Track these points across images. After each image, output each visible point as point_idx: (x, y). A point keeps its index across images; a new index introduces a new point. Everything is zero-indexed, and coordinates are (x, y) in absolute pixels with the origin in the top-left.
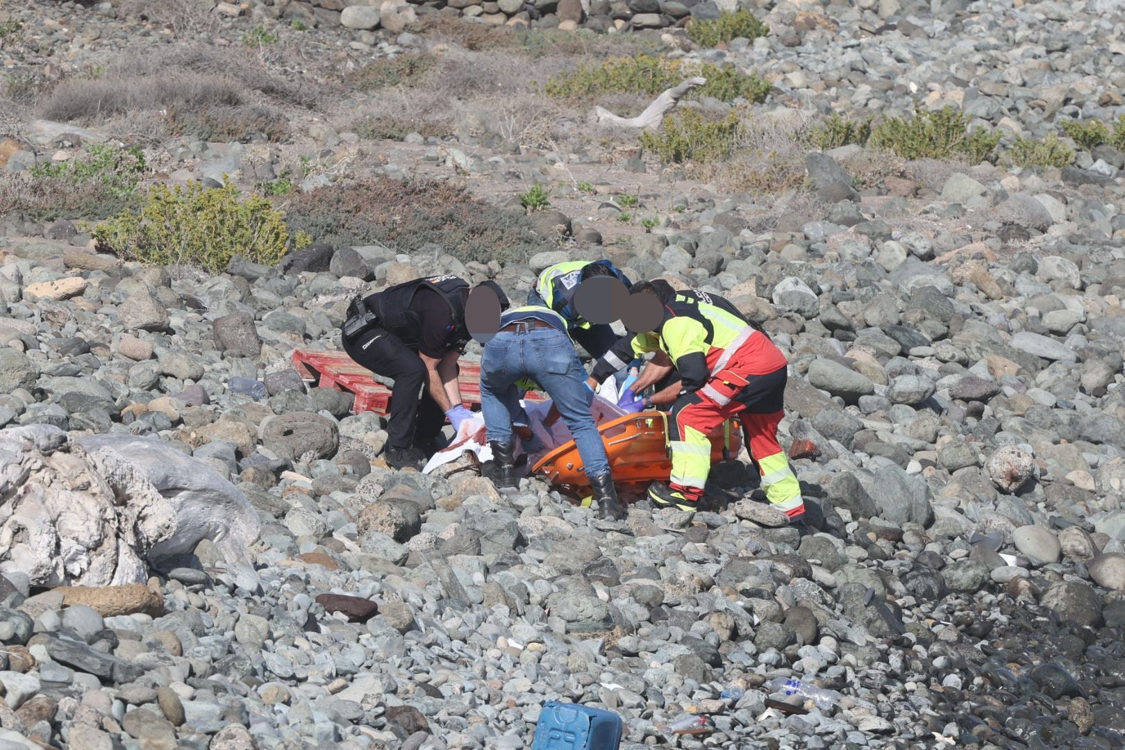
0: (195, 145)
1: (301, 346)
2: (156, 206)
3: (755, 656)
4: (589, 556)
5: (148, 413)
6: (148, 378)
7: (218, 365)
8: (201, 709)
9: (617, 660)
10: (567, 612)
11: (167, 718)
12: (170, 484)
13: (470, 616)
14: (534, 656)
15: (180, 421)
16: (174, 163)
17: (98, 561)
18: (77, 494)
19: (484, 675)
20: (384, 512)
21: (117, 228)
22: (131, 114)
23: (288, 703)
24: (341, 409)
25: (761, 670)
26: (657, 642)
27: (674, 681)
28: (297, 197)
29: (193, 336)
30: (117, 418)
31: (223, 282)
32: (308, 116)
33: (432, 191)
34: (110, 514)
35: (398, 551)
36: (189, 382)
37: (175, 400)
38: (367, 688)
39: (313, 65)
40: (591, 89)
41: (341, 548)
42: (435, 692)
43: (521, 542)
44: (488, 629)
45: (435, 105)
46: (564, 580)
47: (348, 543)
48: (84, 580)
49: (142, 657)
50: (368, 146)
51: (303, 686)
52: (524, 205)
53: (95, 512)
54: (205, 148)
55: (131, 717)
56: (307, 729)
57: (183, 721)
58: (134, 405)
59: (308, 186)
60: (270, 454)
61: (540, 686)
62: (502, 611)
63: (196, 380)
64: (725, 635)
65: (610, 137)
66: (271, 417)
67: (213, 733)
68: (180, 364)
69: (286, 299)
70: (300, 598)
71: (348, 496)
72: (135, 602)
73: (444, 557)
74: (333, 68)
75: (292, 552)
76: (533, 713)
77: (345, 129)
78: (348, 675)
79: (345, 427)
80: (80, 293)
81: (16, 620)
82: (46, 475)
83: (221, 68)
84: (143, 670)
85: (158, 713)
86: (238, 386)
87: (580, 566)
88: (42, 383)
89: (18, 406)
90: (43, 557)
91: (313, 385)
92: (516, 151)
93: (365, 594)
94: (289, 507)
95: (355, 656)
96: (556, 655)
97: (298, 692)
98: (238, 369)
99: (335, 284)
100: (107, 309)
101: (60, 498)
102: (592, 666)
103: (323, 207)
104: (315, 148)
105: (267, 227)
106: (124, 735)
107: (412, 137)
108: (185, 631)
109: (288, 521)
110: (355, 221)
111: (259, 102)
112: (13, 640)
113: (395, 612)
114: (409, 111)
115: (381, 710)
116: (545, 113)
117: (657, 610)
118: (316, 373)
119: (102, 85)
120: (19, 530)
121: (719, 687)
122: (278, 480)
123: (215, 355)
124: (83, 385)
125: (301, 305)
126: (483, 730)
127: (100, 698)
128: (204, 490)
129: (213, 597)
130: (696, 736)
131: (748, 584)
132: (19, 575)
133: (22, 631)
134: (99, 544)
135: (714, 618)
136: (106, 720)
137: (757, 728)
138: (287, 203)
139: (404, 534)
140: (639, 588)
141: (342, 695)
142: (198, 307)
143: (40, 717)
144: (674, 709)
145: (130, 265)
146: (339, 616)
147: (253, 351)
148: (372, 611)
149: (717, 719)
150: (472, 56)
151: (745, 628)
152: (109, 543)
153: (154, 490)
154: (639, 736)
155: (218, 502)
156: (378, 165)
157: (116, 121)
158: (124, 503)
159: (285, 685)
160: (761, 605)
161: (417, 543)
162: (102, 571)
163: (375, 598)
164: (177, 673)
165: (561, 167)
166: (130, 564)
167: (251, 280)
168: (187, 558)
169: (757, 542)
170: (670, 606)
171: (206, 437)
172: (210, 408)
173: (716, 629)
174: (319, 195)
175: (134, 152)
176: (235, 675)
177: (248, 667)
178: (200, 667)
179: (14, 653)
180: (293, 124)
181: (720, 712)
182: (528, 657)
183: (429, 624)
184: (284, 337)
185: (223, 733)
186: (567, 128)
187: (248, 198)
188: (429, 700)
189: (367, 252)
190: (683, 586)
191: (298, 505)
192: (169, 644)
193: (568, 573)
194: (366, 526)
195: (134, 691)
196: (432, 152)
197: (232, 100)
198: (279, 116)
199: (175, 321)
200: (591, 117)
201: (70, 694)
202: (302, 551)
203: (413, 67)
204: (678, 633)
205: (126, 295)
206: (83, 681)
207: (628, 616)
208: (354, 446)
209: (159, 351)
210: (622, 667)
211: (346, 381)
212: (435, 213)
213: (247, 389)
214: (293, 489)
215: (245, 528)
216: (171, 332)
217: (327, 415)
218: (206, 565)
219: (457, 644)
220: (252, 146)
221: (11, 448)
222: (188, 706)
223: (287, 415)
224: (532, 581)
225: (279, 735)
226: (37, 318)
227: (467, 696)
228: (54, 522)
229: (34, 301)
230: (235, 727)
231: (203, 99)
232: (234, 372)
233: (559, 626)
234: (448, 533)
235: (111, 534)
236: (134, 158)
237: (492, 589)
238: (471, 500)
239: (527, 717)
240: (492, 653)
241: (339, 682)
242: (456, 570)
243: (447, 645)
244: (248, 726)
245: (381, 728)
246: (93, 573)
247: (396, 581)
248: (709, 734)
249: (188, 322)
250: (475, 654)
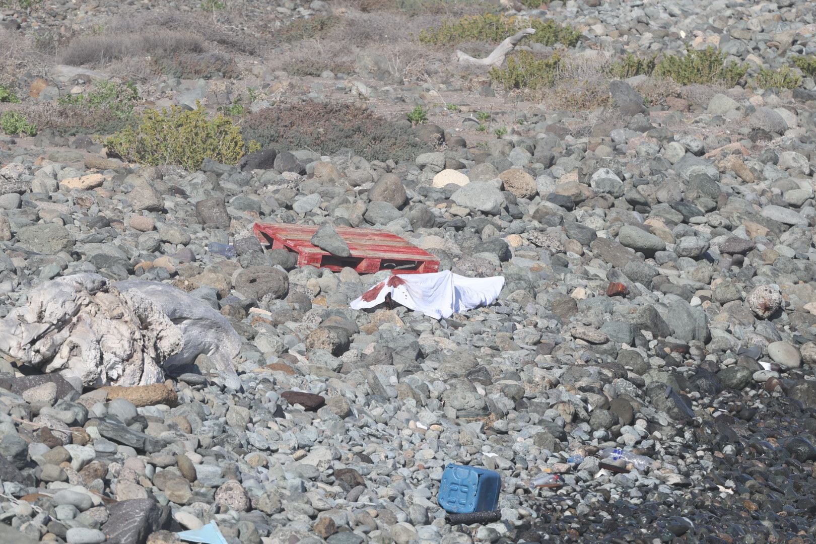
0: (172, 81)
1: (258, 221)
2: (149, 124)
3: (590, 433)
4: (469, 365)
5: (153, 268)
6: (152, 244)
7: (201, 234)
8: (207, 470)
9: (493, 437)
10: (456, 404)
11: (184, 476)
12: (178, 315)
13: (390, 407)
14: (435, 434)
15: (176, 274)
16: (158, 94)
17: (130, 369)
18: (114, 322)
19: (401, 447)
20: (324, 335)
21: (121, 140)
22: (125, 60)
23: (267, 467)
24: (290, 264)
25: (595, 443)
26: (521, 424)
27: (534, 451)
28: (249, 116)
29: (181, 214)
30: (131, 272)
31: (199, 177)
32: (250, 60)
33: (345, 111)
34: (137, 335)
35: (335, 362)
36: (180, 247)
37: (172, 259)
38: (319, 456)
39: (251, 24)
40: (452, 38)
41: (295, 360)
42: (367, 459)
43: (421, 356)
44: (402, 415)
45: (341, 51)
46: (453, 381)
47: (299, 357)
48: (120, 382)
49: (165, 435)
50: (296, 80)
51: (275, 455)
52: (410, 120)
53: (126, 333)
54: (179, 83)
55: (159, 476)
56: (282, 483)
57: (195, 478)
58: (143, 263)
59: (255, 109)
60: (242, 296)
61: (441, 455)
62: (411, 403)
63: (185, 245)
64: (568, 419)
65: (467, 72)
66: (240, 270)
67: (217, 487)
68: (175, 234)
69: (245, 188)
70: (269, 394)
71: (296, 325)
72: (158, 397)
73: (367, 366)
74: (266, 26)
75: (262, 363)
76: (437, 474)
77: (278, 69)
78: (306, 448)
79: (293, 276)
80: (100, 185)
81: (76, 410)
82: (92, 308)
83: (187, 26)
84: (166, 444)
85: (178, 473)
86: (215, 249)
87: (463, 372)
88: (78, 248)
89: (63, 264)
90: (91, 366)
91: (268, 247)
92: (401, 83)
93: (315, 391)
94: (257, 332)
95: (310, 434)
96: (451, 433)
97: (273, 459)
98: (215, 237)
99: (279, 177)
100: (119, 196)
101: (103, 325)
102: (475, 440)
103: (268, 124)
104: (259, 82)
105: (229, 137)
106: (155, 489)
107: (326, 74)
108: (194, 417)
109: (256, 342)
110: (292, 132)
111: (217, 50)
112: (74, 423)
113: (337, 403)
114: (323, 55)
115: (331, 471)
116: (421, 56)
117: (520, 401)
118: (270, 239)
119: (103, 39)
120: (74, 347)
121: (566, 455)
122: (247, 314)
123: (198, 227)
124: (107, 249)
125: (256, 192)
126: (403, 485)
127: (137, 463)
128: (201, 319)
129: (210, 393)
130: (551, 489)
131: (583, 383)
132: (76, 379)
133: (80, 417)
134: (130, 356)
135: (561, 407)
136: (141, 479)
137: (594, 483)
138: (242, 120)
139: (339, 350)
140: (507, 386)
141: (304, 461)
142: (183, 194)
143: (96, 477)
144: (535, 470)
145: (132, 166)
146: (298, 406)
147: (225, 224)
148: (321, 403)
149: (566, 477)
150: (365, 16)
151: (582, 414)
152: (137, 356)
153: (167, 319)
154: (512, 489)
155: (211, 327)
156: (303, 94)
157: (115, 65)
158: (146, 328)
159: (264, 455)
160: (594, 398)
161: (348, 357)
162: (133, 376)
163: (322, 394)
164: (190, 445)
165: (434, 93)
166: (152, 371)
167: (219, 175)
168: (191, 367)
169: (588, 354)
170: (529, 399)
171: (196, 284)
172: (197, 264)
173: (562, 415)
174: (264, 115)
175: (130, 86)
176: (228, 448)
177: (237, 442)
178: (205, 442)
179: (76, 432)
180: (241, 66)
181: (568, 472)
182: (432, 434)
183: (361, 412)
184: (245, 215)
185: (224, 487)
186: (436, 66)
187: (215, 117)
188: (364, 465)
189: (300, 154)
190: (537, 384)
191: (264, 331)
192: (182, 425)
193: (455, 376)
194: (312, 346)
195: (161, 458)
196: (342, 84)
197: (197, 49)
198: (231, 60)
199: (168, 204)
200: (454, 59)
201: (116, 460)
202: (268, 362)
203: (323, 25)
204: (535, 417)
205: (132, 187)
206: (125, 451)
207: (500, 406)
208: (300, 290)
209: (159, 225)
210: (497, 441)
211: (292, 244)
212: (347, 126)
213: (222, 251)
214: (260, 319)
215: (231, 345)
216: (165, 211)
217: (280, 268)
218: (204, 371)
219: (381, 426)
220: (212, 82)
221: (67, 289)
222: (198, 468)
223: (252, 268)
224: (432, 382)
225: (263, 488)
226: (71, 203)
227: (390, 462)
228: (98, 342)
229: (68, 190)
230: (232, 482)
231: (176, 49)
232: (212, 239)
233: (452, 413)
234: (369, 350)
235: (139, 350)
236: (130, 91)
237: (404, 388)
238: (384, 327)
239: (432, 476)
240: (406, 432)
241: (300, 452)
242: (378, 375)
243: (374, 427)
244: (241, 482)
245: (331, 484)
246: (126, 376)
247: (336, 382)
248: (560, 487)
249: (177, 205)
250: (394, 433)
